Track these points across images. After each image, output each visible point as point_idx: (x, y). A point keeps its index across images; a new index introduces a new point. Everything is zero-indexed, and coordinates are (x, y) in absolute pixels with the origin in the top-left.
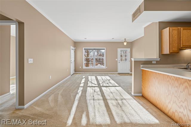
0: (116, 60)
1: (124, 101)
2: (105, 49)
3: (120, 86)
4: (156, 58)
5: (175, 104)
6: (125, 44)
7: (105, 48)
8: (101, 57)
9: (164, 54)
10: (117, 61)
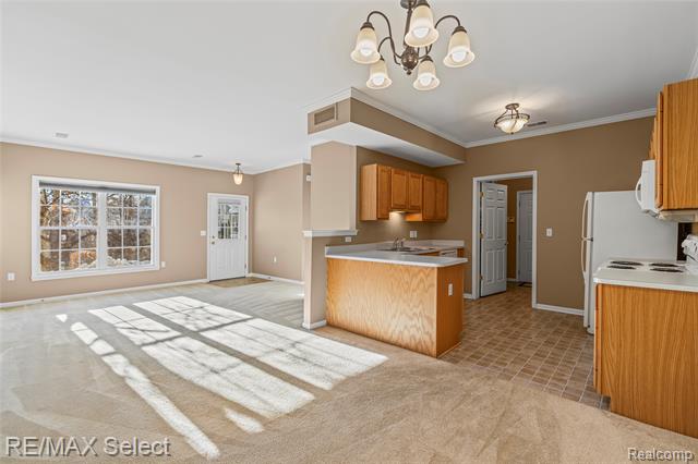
0: (203, 233)
1: (302, 347)
2: (158, 192)
3: (255, 316)
4: (348, 229)
5: (404, 316)
6: (238, 180)
7: (158, 188)
8: (137, 226)
9: (365, 221)
10: (206, 237)
